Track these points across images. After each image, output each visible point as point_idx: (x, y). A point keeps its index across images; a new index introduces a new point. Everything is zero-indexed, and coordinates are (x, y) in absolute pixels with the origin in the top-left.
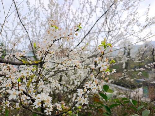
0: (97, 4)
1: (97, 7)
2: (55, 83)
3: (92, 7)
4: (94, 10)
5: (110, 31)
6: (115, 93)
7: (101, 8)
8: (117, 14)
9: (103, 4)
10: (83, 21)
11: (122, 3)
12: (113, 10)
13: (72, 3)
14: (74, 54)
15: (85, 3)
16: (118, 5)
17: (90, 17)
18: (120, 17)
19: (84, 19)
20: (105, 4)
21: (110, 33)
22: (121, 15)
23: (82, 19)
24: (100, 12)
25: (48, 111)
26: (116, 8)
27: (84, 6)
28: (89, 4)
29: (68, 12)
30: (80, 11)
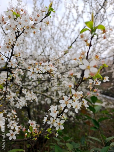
0: (84, 9)
1: (85, 12)
2: (30, 95)
3: (79, 12)
4: (81, 16)
5: (98, 38)
6: (104, 105)
7: (89, 12)
8: (106, 19)
9: (90, 9)
10: (69, 28)
11: (112, 7)
12: (102, 14)
13: (57, 8)
14: (55, 60)
15: (71, 8)
16: (107, 8)
17: (76, 23)
18: (110, 22)
19: (70, 26)
20: (93, 9)
21: (99, 40)
22: (111, 20)
23: (68, 26)
24: (88, 17)
25: (12, 135)
26: (105, 12)
27: (70, 11)
28: (75, 9)
29: (53, 19)
30: (65, 17)
